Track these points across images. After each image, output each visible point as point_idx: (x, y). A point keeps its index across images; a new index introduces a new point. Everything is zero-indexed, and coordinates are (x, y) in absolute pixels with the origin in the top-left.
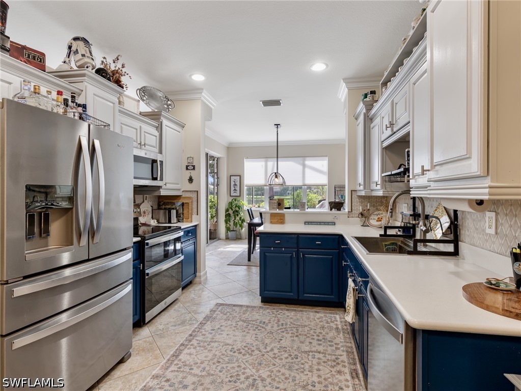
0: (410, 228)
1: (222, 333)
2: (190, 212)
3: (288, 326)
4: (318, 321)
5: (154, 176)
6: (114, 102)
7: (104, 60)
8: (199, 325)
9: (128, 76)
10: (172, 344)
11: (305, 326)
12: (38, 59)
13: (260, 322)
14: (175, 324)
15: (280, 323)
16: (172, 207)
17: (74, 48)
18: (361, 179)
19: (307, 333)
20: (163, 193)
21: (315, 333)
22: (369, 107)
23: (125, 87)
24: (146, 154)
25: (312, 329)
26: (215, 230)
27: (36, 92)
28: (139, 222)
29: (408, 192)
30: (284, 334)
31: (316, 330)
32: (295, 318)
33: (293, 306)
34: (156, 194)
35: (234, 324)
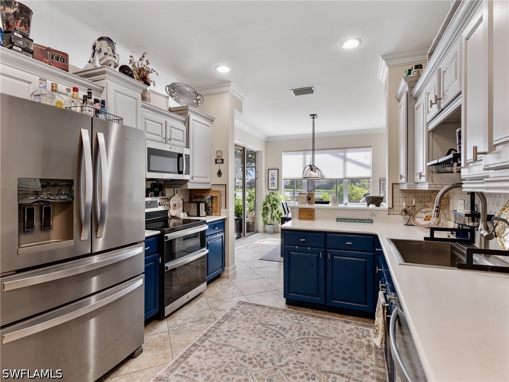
0: (467, 230)
1: (237, 336)
2: (218, 205)
3: (311, 336)
4: (346, 333)
5: (180, 170)
6: (137, 98)
7: (132, 59)
8: (215, 325)
9: (155, 73)
10: (185, 343)
11: (331, 338)
12: (61, 60)
13: (280, 328)
14: (193, 320)
15: (302, 331)
16: (202, 200)
17: (97, 48)
18: (402, 171)
19: (332, 348)
20: (190, 186)
21: (341, 348)
22: (412, 84)
23: (152, 84)
24: (170, 148)
25: (337, 343)
26: (253, 223)
27: (54, 89)
28: (169, 215)
29: (459, 185)
30: (304, 346)
31: (342, 344)
32: (320, 326)
33: (321, 312)
34: (184, 187)
35: (252, 328)
